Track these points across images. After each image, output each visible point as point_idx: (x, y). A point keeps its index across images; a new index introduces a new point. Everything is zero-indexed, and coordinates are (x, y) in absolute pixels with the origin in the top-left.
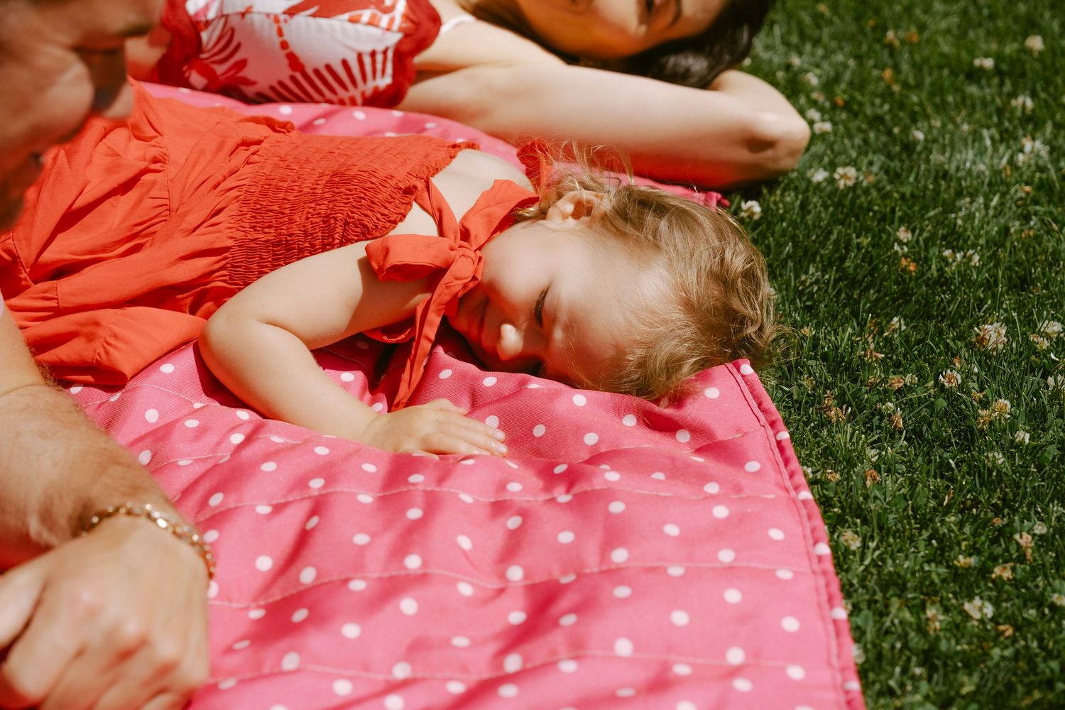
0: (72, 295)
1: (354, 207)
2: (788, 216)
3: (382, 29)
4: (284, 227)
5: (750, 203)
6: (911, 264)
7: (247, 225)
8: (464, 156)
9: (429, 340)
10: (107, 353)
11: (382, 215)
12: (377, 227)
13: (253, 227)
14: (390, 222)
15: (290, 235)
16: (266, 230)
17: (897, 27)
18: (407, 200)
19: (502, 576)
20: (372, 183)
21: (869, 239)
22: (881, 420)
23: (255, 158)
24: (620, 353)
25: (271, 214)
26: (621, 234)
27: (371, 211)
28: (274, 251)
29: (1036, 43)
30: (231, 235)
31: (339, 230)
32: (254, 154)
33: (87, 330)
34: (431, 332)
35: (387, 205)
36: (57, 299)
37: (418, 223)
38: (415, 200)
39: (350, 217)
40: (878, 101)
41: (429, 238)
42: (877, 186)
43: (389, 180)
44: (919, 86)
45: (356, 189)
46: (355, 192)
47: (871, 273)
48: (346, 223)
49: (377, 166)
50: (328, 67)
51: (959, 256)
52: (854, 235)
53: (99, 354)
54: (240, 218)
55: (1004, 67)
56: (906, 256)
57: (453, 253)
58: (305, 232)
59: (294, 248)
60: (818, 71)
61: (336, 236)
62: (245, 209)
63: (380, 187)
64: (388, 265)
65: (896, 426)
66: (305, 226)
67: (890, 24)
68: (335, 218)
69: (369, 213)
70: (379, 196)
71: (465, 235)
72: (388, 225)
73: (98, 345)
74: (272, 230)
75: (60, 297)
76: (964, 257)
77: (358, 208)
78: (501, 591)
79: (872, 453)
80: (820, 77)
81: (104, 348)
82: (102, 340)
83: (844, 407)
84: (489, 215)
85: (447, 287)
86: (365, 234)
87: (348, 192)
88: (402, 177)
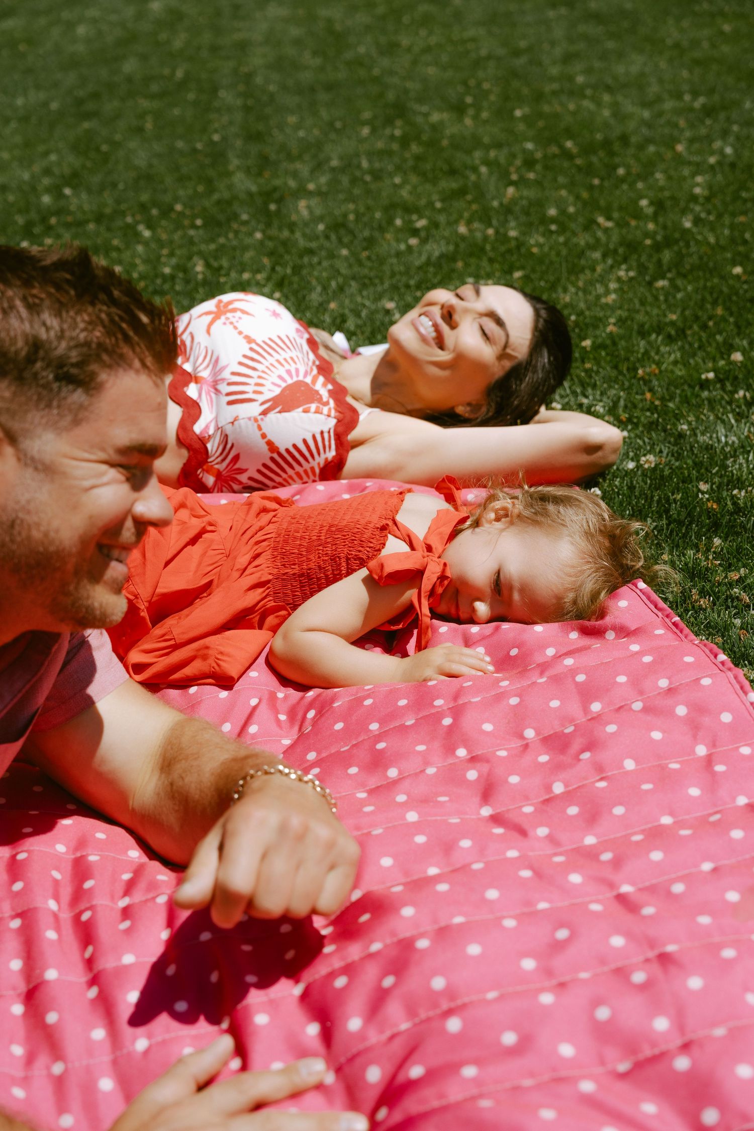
0: (183, 633)
1: (350, 547)
2: (621, 492)
3: (325, 415)
4: (305, 564)
5: (593, 490)
6: (714, 504)
7: (279, 564)
8: (408, 497)
9: (428, 616)
10: (218, 665)
11: (370, 547)
12: (368, 557)
13: (284, 565)
14: (376, 551)
15: (310, 569)
16: (293, 567)
17: (643, 366)
18: (384, 534)
19: (522, 737)
20: (358, 529)
21: (680, 495)
22: (732, 602)
23: (275, 519)
24: (559, 598)
25: (293, 555)
26: (536, 523)
27: (362, 547)
28: (300, 580)
29: (737, 357)
30: (270, 571)
31: (344, 564)
32: (274, 516)
33: (200, 653)
34: (426, 610)
35: (371, 540)
36: (174, 639)
37: (394, 546)
38: (389, 533)
39: (349, 554)
40: (648, 414)
41: (407, 553)
42: (668, 464)
43: (368, 525)
44: (672, 398)
45: (348, 535)
46: (348, 537)
47: (689, 514)
48: (348, 559)
49: (358, 517)
50: (295, 446)
51: (743, 493)
52: (670, 494)
53: (213, 667)
54: (273, 560)
55: (721, 376)
56: (708, 500)
57: (425, 559)
58: (319, 567)
59: (314, 578)
60: (601, 404)
61: (342, 568)
62: (275, 553)
63: (364, 530)
64: (385, 574)
65: (745, 602)
66: (318, 563)
67: (638, 365)
68: (339, 557)
69: (360, 549)
70: (365, 536)
71: (429, 548)
72: (375, 553)
73: (211, 661)
74: (296, 566)
75: (176, 637)
76: (746, 492)
77: (353, 547)
78: (526, 746)
79: (738, 622)
80: (604, 407)
81: (216, 662)
82: (213, 657)
83: (707, 597)
84: (440, 534)
85: (428, 579)
86: (362, 563)
87: (344, 537)
88: (376, 521)
